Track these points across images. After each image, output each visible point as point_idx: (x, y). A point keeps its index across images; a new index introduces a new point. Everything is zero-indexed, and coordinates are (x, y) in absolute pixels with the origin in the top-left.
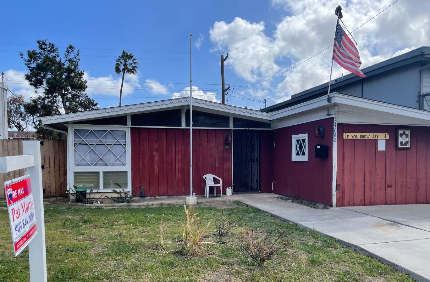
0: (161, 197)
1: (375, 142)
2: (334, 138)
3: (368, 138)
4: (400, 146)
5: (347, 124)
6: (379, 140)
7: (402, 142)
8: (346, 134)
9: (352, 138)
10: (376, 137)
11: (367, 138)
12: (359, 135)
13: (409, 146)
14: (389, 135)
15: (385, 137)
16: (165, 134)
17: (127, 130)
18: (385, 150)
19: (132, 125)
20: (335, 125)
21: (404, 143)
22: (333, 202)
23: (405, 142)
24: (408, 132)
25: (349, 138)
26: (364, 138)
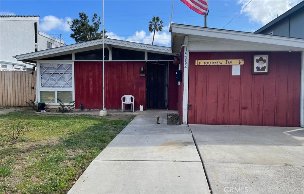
0: (94, 110)
1: (229, 68)
2: (185, 64)
3: (221, 64)
4: (255, 71)
5: (199, 52)
6: (233, 66)
7: (259, 67)
8: (198, 61)
9: (204, 65)
10: (230, 63)
11: (219, 64)
12: (211, 62)
13: (266, 71)
14: (243, 61)
15: (240, 63)
16: (97, 66)
17: (72, 63)
18: (239, 74)
19: (76, 60)
20: (186, 53)
21: (260, 68)
22: (183, 119)
23: (262, 67)
24: (265, 58)
25: (200, 64)
26: (217, 64)
